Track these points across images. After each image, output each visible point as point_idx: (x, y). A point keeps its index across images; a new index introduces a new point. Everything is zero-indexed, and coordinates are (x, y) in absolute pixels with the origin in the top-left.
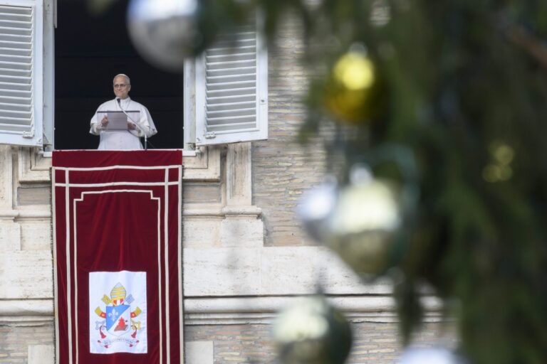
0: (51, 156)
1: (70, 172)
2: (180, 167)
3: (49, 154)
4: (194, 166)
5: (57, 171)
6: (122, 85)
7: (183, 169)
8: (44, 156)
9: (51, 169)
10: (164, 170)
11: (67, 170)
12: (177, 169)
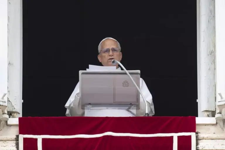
0: (18, 123)
1: (44, 140)
2: (193, 135)
3: (15, 121)
4: (214, 136)
5: (25, 139)
6: (113, 50)
7: (197, 139)
8: (9, 123)
9: (18, 136)
10: (172, 137)
11: (40, 138)
12: (190, 137)
